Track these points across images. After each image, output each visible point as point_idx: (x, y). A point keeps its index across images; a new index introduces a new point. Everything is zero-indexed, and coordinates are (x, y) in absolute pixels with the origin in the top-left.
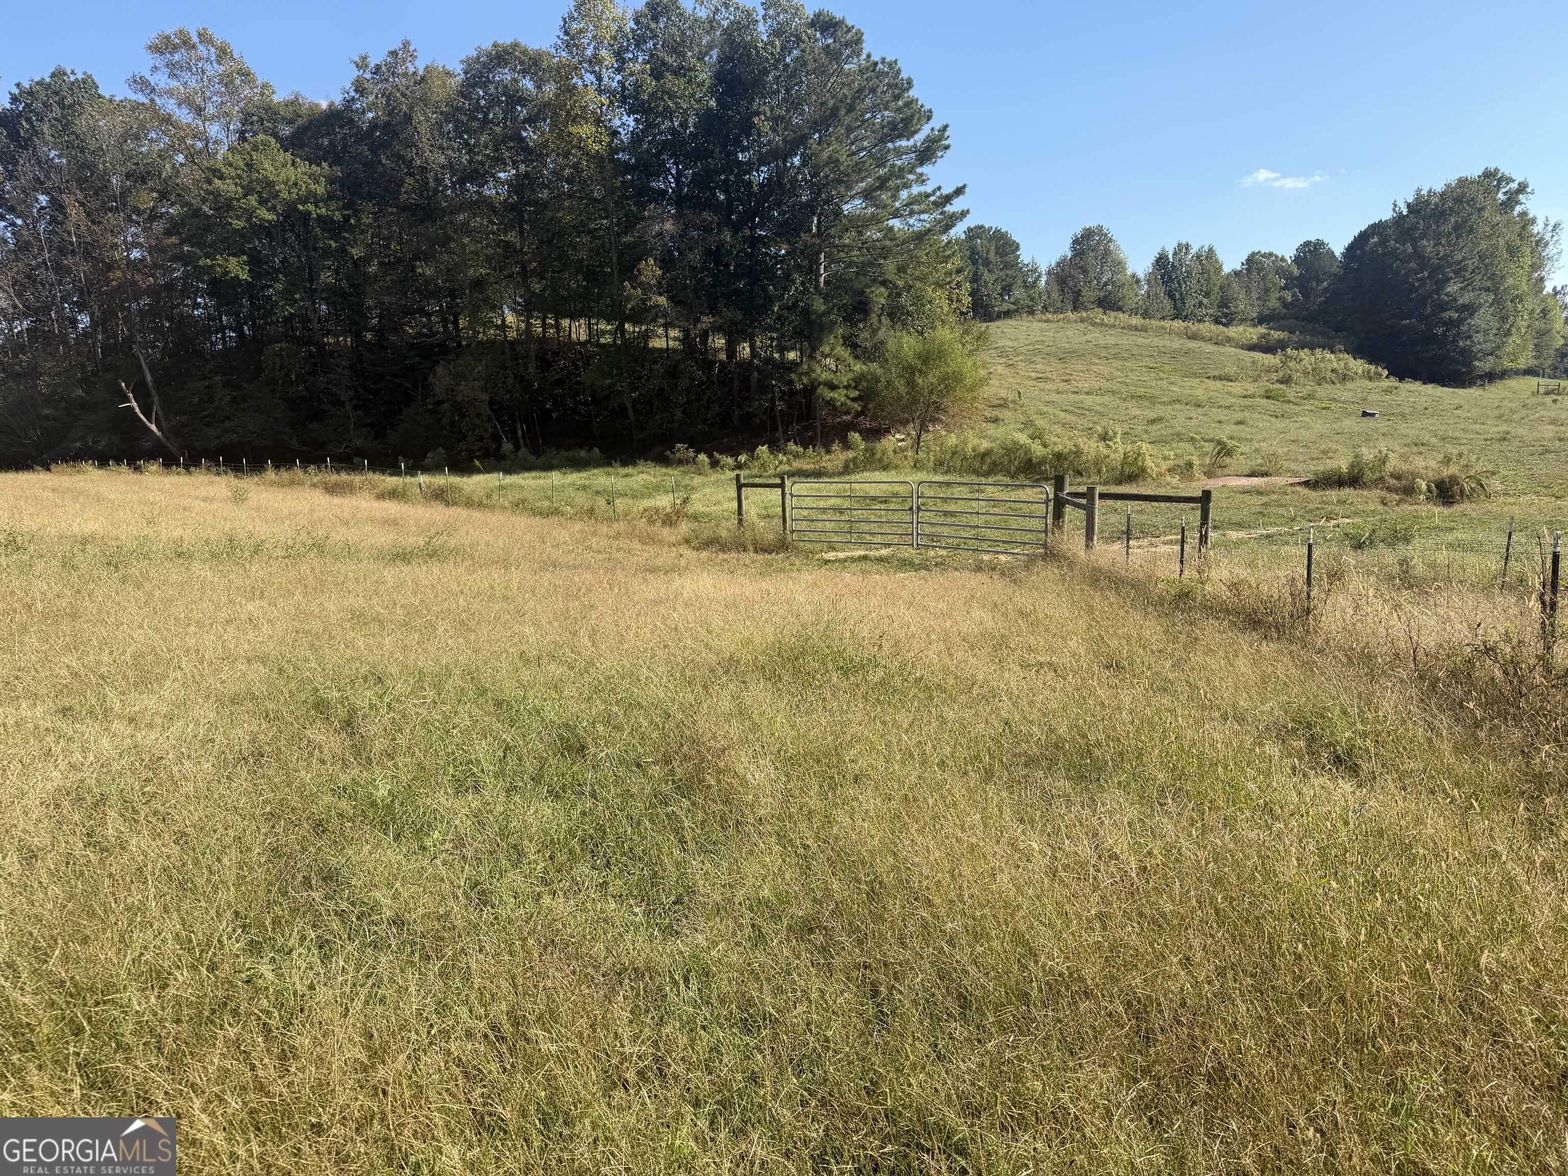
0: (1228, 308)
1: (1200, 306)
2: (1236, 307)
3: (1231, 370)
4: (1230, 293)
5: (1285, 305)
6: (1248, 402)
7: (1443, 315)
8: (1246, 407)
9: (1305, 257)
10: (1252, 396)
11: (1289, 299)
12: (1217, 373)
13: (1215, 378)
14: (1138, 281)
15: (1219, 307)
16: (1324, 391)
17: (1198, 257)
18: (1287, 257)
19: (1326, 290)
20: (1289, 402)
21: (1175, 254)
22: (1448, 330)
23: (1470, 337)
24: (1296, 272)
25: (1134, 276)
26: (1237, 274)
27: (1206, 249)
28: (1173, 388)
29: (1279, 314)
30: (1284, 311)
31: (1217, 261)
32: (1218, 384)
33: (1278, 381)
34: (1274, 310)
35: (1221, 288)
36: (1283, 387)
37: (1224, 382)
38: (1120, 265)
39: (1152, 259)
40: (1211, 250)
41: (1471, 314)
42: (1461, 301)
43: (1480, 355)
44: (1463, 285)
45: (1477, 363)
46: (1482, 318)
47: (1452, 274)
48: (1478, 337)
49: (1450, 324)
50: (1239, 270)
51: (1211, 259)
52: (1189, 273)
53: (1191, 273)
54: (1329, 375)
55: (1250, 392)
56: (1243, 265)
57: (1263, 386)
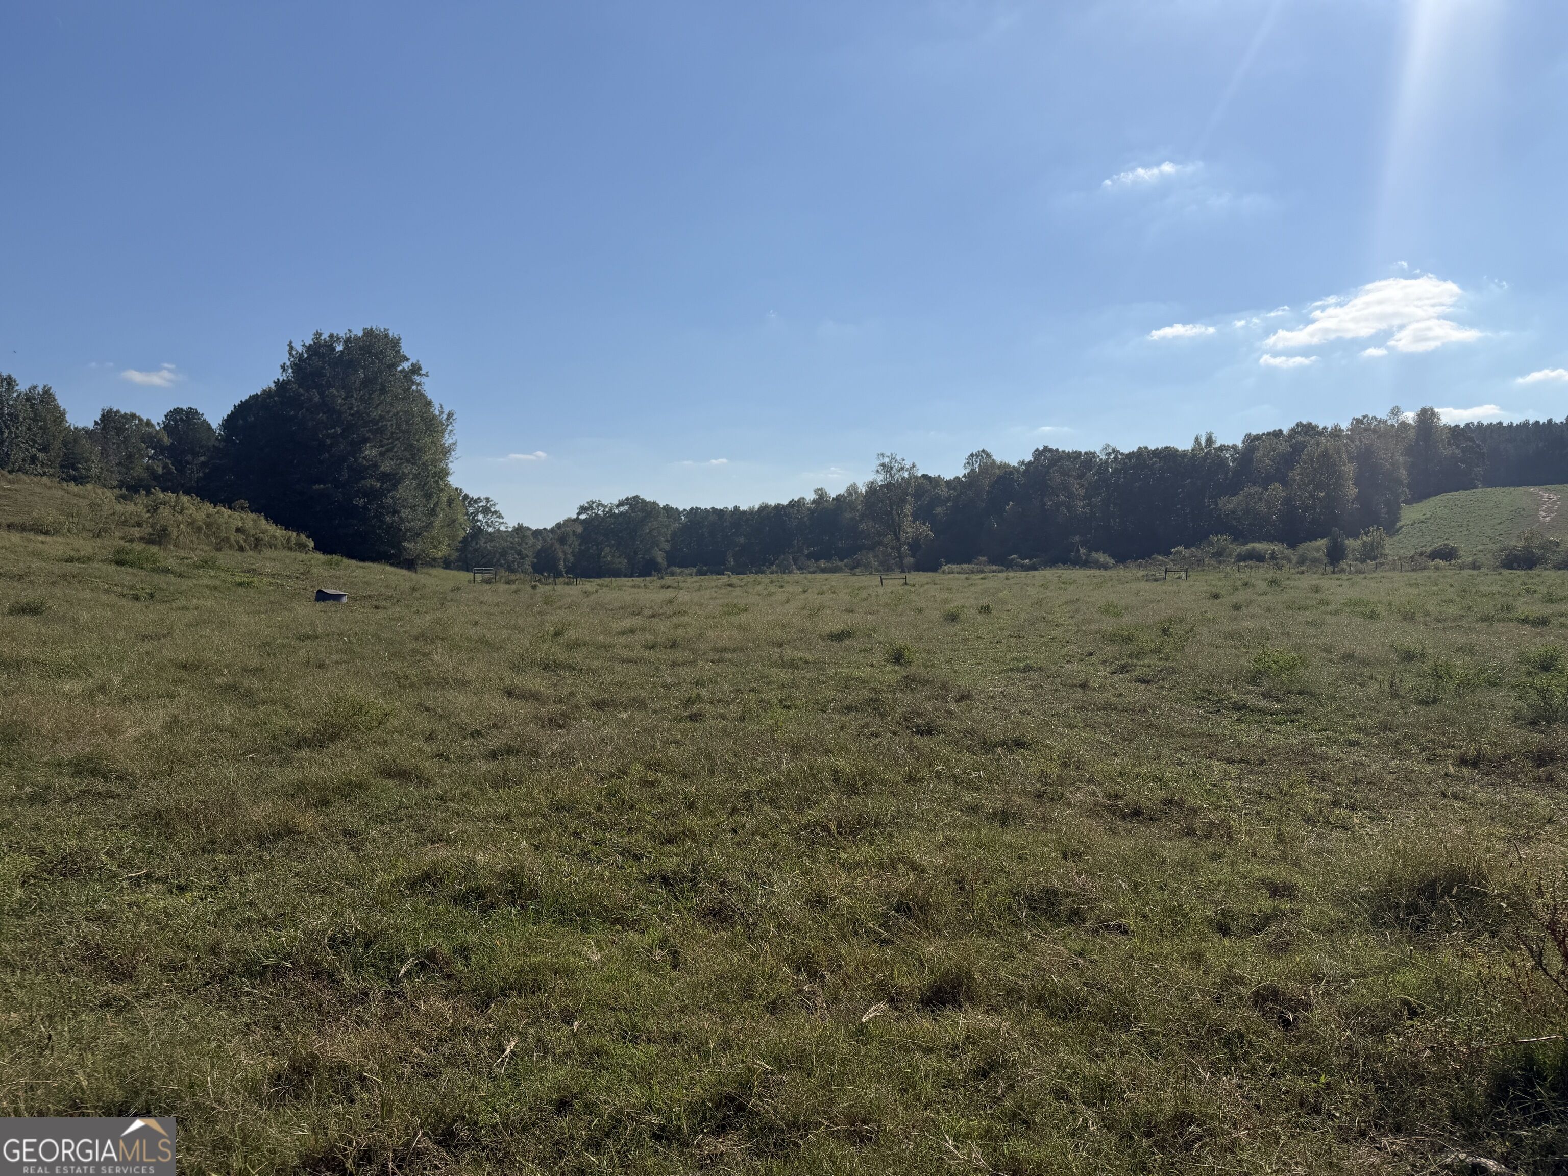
0: (76, 469)
2: (87, 470)
4: (78, 450)
5: (152, 475)
6: (76, 567)
7: (363, 482)
8: (65, 576)
9: (176, 426)
10: (87, 560)
11: (160, 471)
15: (62, 466)
16: (226, 558)
17: (28, 398)
19: (203, 464)
20: (166, 571)
22: (369, 502)
23: (396, 512)
24: (167, 440)
26: (88, 432)
27: (40, 389)
30: (153, 483)
31: (57, 407)
32: (15, 538)
33: (141, 539)
35: (65, 443)
36: (154, 549)
37: (29, 535)
40: (46, 391)
41: (394, 487)
42: (382, 469)
43: (409, 534)
44: (383, 449)
45: (406, 544)
46: (406, 491)
47: (369, 435)
48: (405, 513)
49: (372, 495)
50: (91, 428)
51: (48, 403)
52: (14, 417)
53: (17, 417)
54: (234, 536)
55: (84, 553)
56: (96, 423)
57: (111, 546)
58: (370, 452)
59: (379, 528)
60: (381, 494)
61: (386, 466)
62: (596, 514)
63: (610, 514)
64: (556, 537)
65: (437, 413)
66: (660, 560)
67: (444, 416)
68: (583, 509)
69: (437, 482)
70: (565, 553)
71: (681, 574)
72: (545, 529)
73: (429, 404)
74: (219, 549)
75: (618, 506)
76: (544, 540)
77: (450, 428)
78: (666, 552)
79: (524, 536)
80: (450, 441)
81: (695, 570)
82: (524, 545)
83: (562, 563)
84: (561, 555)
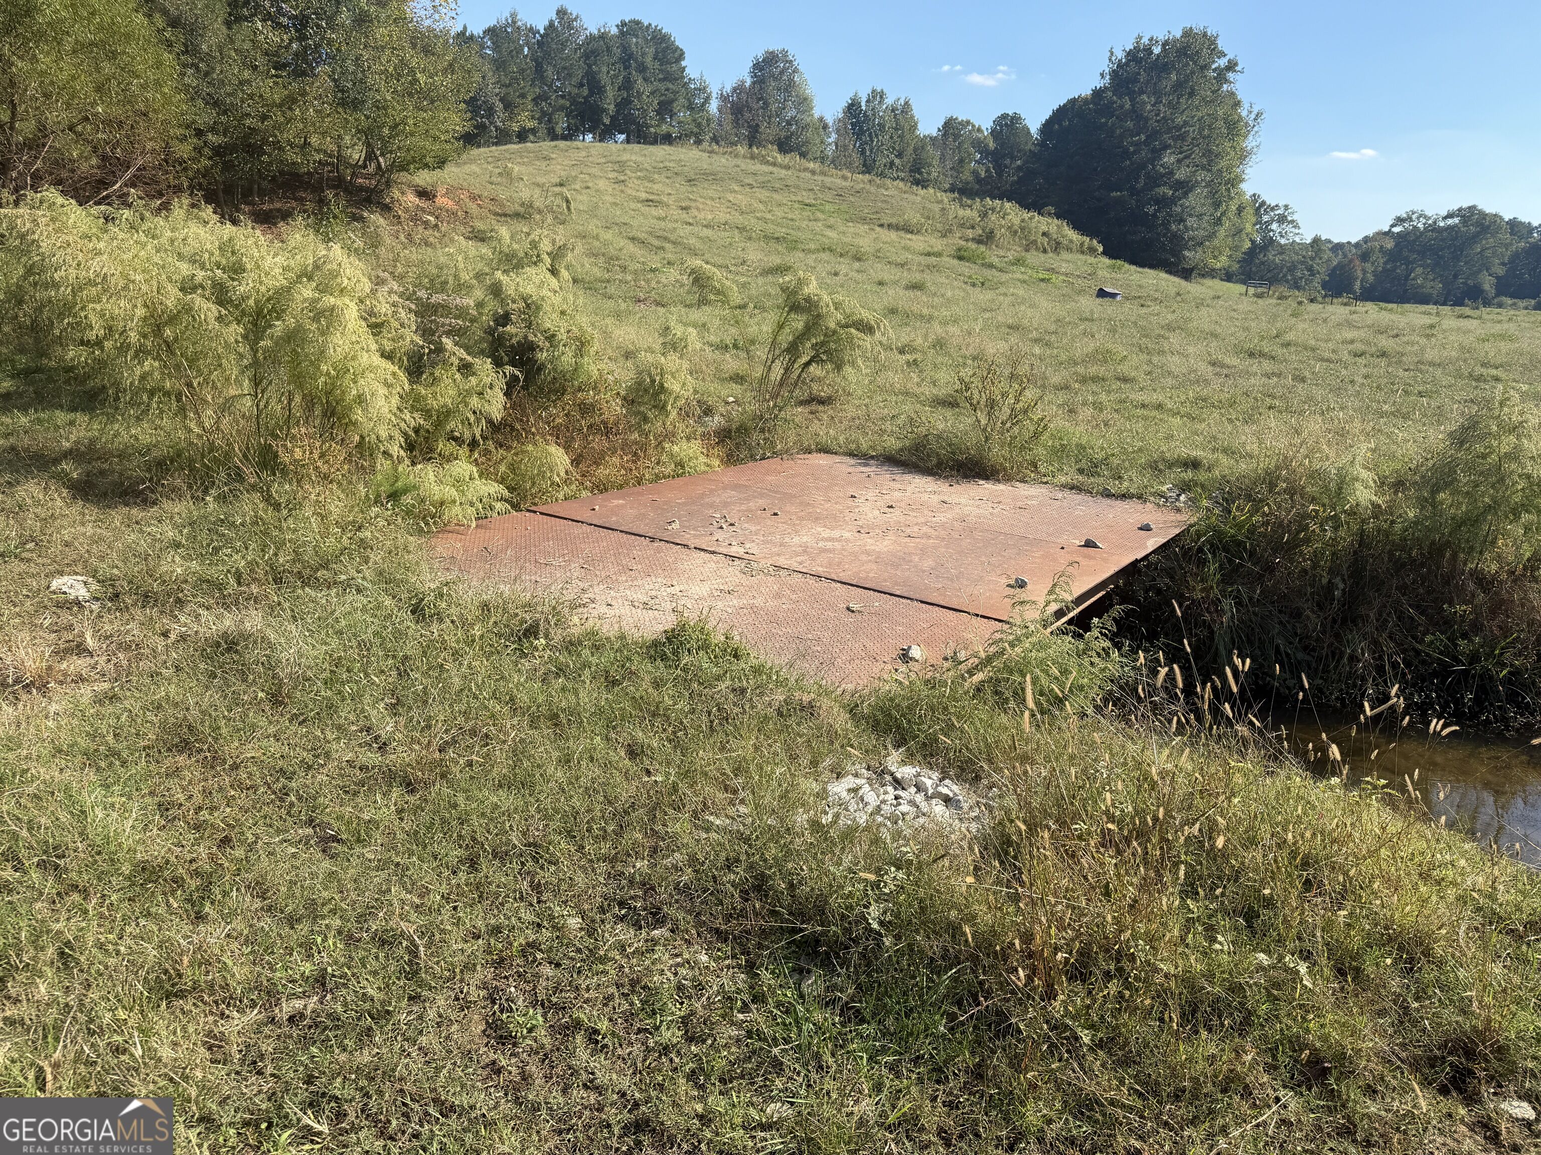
0: (921, 173)
1: (891, 167)
2: (929, 174)
3: (913, 217)
4: (924, 155)
5: (979, 180)
6: (933, 260)
7: (1157, 190)
8: (928, 266)
9: (1001, 130)
10: (939, 255)
11: (983, 174)
12: (894, 221)
13: (890, 226)
14: (825, 127)
15: (911, 171)
16: (1034, 258)
17: (893, 111)
18: (984, 128)
19: (1019, 168)
20: (991, 266)
21: (868, 101)
22: (1159, 210)
23: (1182, 220)
24: (992, 145)
25: (821, 119)
26: (933, 139)
27: (902, 102)
28: (829, 233)
29: (972, 189)
30: (977, 187)
31: (912, 117)
32: (893, 235)
33: (973, 239)
34: (968, 183)
35: (915, 150)
36: (982, 248)
37: (902, 234)
38: (804, 103)
39: (844, 104)
40: (906, 103)
41: (1186, 194)
42: (1177, 176)
43: (1191, 243)
44: (1181, 156)
45: (1187, 253)
46: (1196, 200)
47: (1171, 142)
48: (1191, 222)
49: (1164, 203)
50: (935, 135)
51: (907, 113)
52: (882, 126)
53: (884, 127)
54: (1040, 239)
55: (936, 249)
56: (939, 130)
57: (954, 244)
58: (1169, 159)
59: (1165, 235)
60: (1173, 201)
61: (1181, 174)
62: (1415, 227)
63: (1433, 228)
64: (1359, 253)
65: (1244, 114)
66: (1486, 288)
67: (1253, 116)
68: (1399, 220)
69: (1228, 190)
70: (1364, 272)
72: (1349, 243)
73: (1238, 104)
74: (1027, 251)
75: (1445, 218)
76: (1345, 256)
77: (1256, 129)
78: (1497, 278)
79: (1320, 250)
80: (1254, 144)
82: (1318, 261)
83: (1358, 283)
84: (1359, 274)
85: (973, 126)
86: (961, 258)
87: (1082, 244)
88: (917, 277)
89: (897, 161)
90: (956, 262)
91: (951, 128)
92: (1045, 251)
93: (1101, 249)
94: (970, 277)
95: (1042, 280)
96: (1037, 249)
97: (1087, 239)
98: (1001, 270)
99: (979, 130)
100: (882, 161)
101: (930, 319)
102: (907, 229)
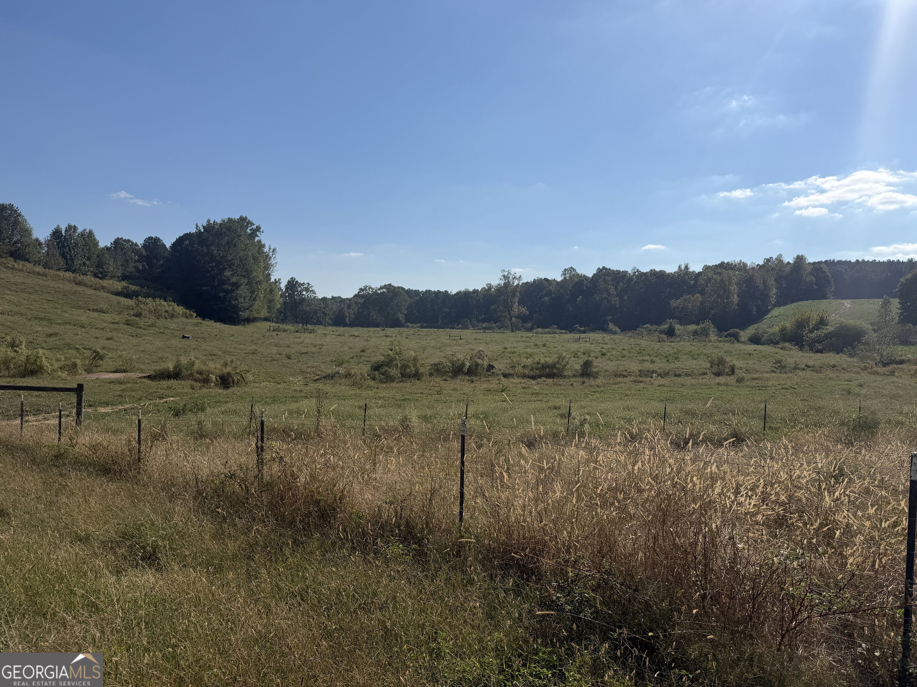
0: (103, 268)
1: (84, 265)
2: (108, 268)
3: (104, 306)
4: (104, 259)
5: (138, 271)
6: (115, 326)
7: (224, 286)
8: (114, 329)
9: (149, 245)
10: (117, 323)
11: (141, 268)
12: (95, 307)
13: (93, 310)
14: (40, 244)
15: (97, 267)
17: (82, 235)
18: (139, 244)
19: (162, 265)
20: (141, 327)
21: (66, 231)
22: (226, 295)
23: (237, 300)
24: (144, 253)
25: (37, 240)
26: (107, 249)
27: (88, 231)
28: (65, 315)
29: (135, 276)
30: (138, 274)
31: (95, 239)
32: (96, 314)
33: (133, 315)
34: (132, 273)
35: (98, 256)
36: (137, 318)
37: (100, 313)
38: (27, 231)
39: (50, 232)
40: (91, 232)
41: (237, 288)
42: (232, 281)
43: (242, 309)
44: (233, 272)
45: (241, 313)
46: (243, 291)
47: (227, 266)
48: (241, 300)
49: (227, 292)
50: (109, 246)
51: (91, 237)
52: (76, 244)
53: (78, 245)
54: (164, 314)
55: (116, 321)
56: (112, 244)
57: (125, 317)
58: (227, 273)
59: (230, 306)
60: (232, 291)
61: (234, 280)
62: (368, 293)
63: (376, 293)
65: (267, 250)
66: (401, 319)
67: (271, 251)
68: (361, 290)
70: (349, 313)
71: (413, 327)
73: (263, 246)
74: (158, 319)
75: (380, 289)
77: (274, 256)
78: (405, 315)
81: (419, 325)
83: (348, 319)
84: (347, 314)
85: (132, 243)
86: (127, 324)
87: (186, 313)
88: (109, 335)
89: (87, 262)
90: (126, 326)
91: (118, 242)
92: (166, 318)
93: (195, 315)
94: (132, 333)
95: (161, 333)
96: (163, 318)
97: (188, 311)
98: (145, 329)
99: (136, 245)
100: (77, 262)
101: (117, 350)
102: (102, 311)
